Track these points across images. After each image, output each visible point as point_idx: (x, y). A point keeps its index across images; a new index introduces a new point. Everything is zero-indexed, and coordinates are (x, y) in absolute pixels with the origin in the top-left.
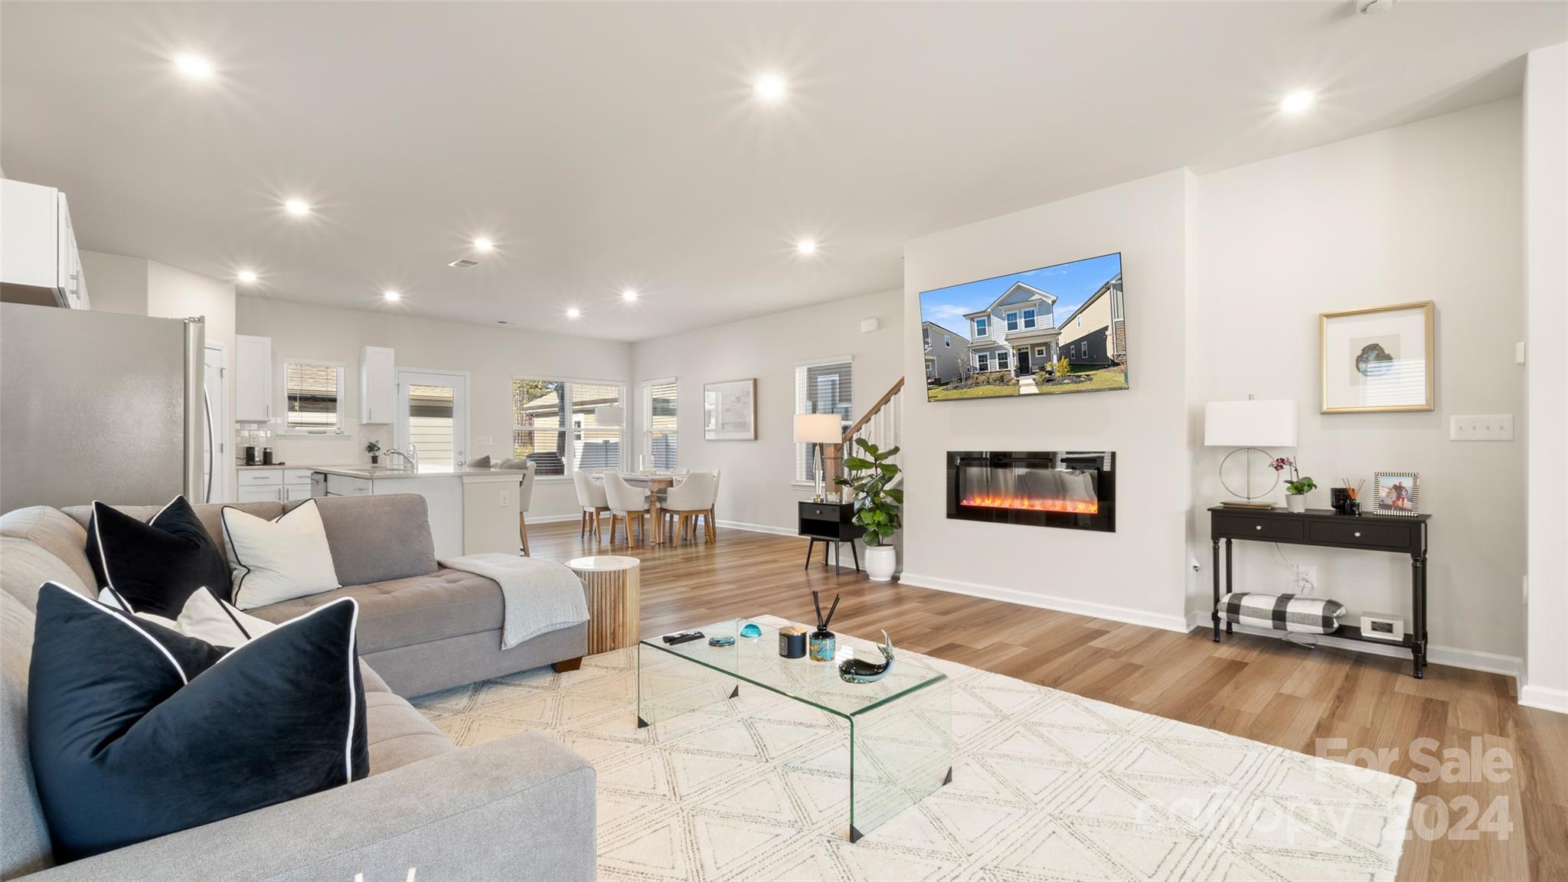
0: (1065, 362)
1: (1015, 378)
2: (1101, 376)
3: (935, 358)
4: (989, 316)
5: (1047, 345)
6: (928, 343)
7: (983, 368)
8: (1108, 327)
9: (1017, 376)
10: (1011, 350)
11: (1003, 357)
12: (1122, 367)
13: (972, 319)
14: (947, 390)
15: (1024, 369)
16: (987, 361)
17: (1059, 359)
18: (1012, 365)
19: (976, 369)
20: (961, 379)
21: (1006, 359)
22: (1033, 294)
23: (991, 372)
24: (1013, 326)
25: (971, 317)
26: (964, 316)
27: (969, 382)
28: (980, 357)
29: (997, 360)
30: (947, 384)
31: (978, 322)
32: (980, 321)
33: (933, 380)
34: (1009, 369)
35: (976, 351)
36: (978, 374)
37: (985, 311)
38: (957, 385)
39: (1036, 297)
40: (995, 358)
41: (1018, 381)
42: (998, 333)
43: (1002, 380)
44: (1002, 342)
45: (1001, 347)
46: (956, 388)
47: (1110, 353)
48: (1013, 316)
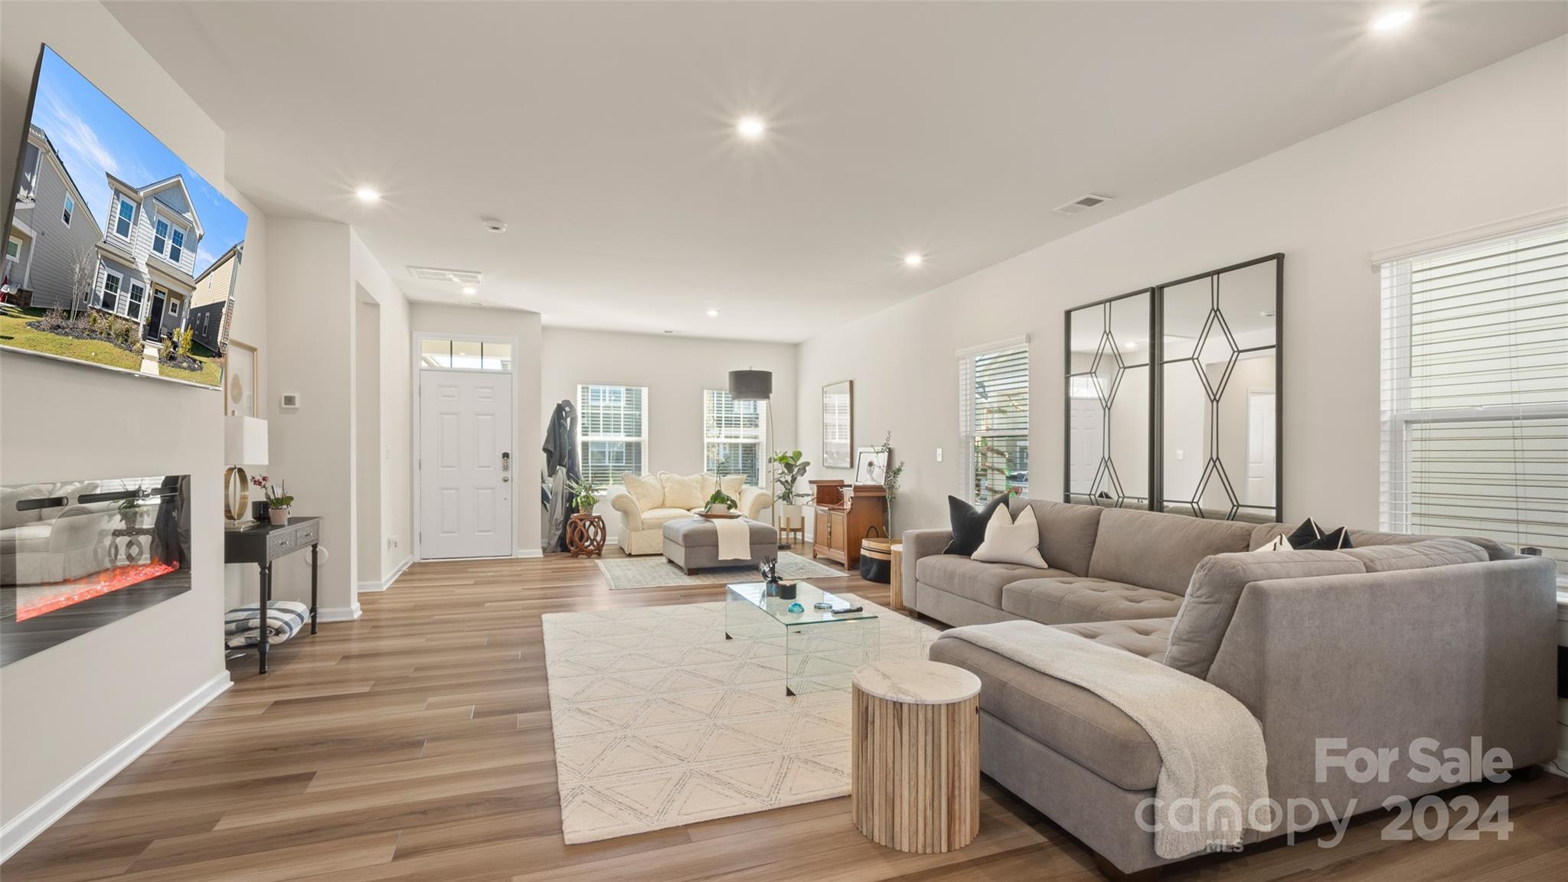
0: (190, 333)
1: (141, 341)
2: (210, 364)
3: (33, 234)
4: (139, 205)
5: (180, 297)
6: (28, 188)
7: (109, 303)
8: (224, 302)
9: (144, 340)
10: (148, 286)
11: (137, 293)
12: (222, 359)
13: (117, 193)
14: (37, 327)
15: (152, 331)
16: (116, 292)
17: (186, 330)
18: (143, 315)
19: (97, 298)
20: (69, 312)
21: (140, 301)
22: (187, 205)
23: (117, 317)
24: (159, 246)
25: (119, 188)
26: (108, 175)
27: (82, 324)
28: (109, 276)
29: (129, 295)
30: (40, 312)
31: (123, 203)
32: (127, 198)
33: (14, 292)
34: (138, 321)
35: (109, 262)
36: (98, 311)
37: (136, 191)
38: (59, 321)
39: (188, 215)
40: (127, 292)
41: (143, 347)
42: (140, 244)
43: (125, 338)
44: (144, 269)
45: (137, 274)
46: (55, 328)
47: (219, 339)
48: (161, 228)
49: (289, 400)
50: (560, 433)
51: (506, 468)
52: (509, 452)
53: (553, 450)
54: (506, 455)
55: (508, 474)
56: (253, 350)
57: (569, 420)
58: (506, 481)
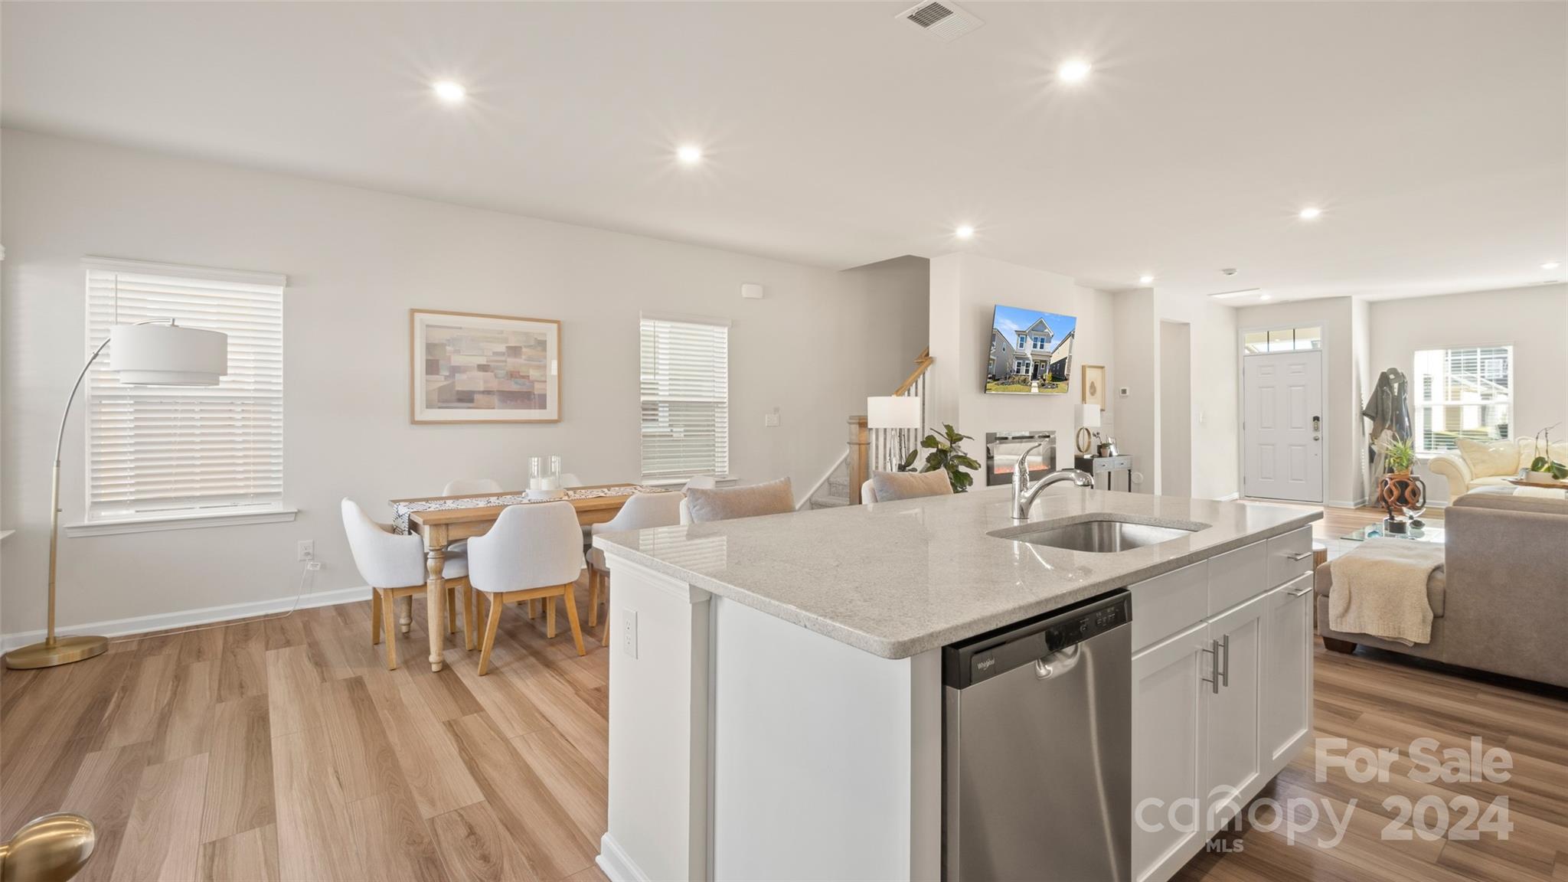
0: (1051, 374)
1: (1031, 382)
2: (1061, 384)
3: (995, 358)
4: (1027, 335)
5: (1045, 361)
6: (993, 346)
7: (1018, 371)
8: (1066, 358)
10: (1032, 361)
11: (1028, 365)
12: (1067, 381)
13: (1019, 335)
14: (997, 385)
15: (1034, 377)
16: (1021, 367)
17: (1049, 373)
18: (1031, 372)
19: (1015, 371)
20: (1007, 378)
21: (1029, 368)
22: (1046, 328)
23: (1022, 375)
24: (1035, 346)
25: (1020, 333)
26: (1017, 331)
27: (1010, 381)
28: (1018, 363)
30: (998, 380)
32: (1022, 336)
33: (991, 376)
34: (1029, 375)
35: (1018, 358)
36: (1016, 375)
37: (1026, 331)
38: (1004, 381)
39: (1047, 331)
40: (1025, 366)
41: (1032, 384)
42: (1028, 350)
43: (1025, 381)
44: (1030, 356)
45: (1028, 359)
46: (1002, 384)
47: (1066, 373)
48: (1036, 339)
49: (1124, 391)
50: (1382, 399)
51: (1316, 429)
52: (1320, 416)
53: (1373, 415)
54: (1316, 419)
55: (1319, 434)
56: (1102, 368)
57: (1396, 385)
58: (1316, 440)
